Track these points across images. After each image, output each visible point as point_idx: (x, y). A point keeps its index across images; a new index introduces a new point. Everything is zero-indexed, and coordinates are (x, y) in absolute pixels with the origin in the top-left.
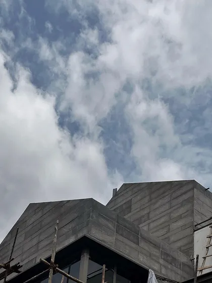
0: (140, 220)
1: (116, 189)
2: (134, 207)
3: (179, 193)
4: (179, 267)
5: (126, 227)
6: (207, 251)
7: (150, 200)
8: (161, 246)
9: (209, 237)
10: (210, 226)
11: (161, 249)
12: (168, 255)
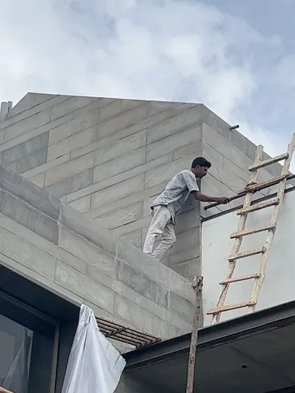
0: (68, 184)
1: (10, 103)
2: (53, 151)
3: (167, 129)
4: (163, 301)
5: (22, 198)
6: (230, 270)
7: (96, 139)
8: (117, 250)
9: (236, 237)
10: (239, 211)
11: (116, 258)
12: (134, 272)
